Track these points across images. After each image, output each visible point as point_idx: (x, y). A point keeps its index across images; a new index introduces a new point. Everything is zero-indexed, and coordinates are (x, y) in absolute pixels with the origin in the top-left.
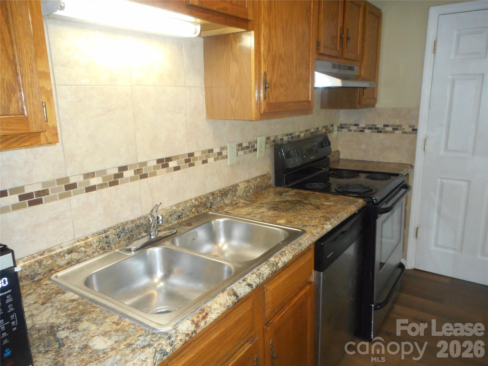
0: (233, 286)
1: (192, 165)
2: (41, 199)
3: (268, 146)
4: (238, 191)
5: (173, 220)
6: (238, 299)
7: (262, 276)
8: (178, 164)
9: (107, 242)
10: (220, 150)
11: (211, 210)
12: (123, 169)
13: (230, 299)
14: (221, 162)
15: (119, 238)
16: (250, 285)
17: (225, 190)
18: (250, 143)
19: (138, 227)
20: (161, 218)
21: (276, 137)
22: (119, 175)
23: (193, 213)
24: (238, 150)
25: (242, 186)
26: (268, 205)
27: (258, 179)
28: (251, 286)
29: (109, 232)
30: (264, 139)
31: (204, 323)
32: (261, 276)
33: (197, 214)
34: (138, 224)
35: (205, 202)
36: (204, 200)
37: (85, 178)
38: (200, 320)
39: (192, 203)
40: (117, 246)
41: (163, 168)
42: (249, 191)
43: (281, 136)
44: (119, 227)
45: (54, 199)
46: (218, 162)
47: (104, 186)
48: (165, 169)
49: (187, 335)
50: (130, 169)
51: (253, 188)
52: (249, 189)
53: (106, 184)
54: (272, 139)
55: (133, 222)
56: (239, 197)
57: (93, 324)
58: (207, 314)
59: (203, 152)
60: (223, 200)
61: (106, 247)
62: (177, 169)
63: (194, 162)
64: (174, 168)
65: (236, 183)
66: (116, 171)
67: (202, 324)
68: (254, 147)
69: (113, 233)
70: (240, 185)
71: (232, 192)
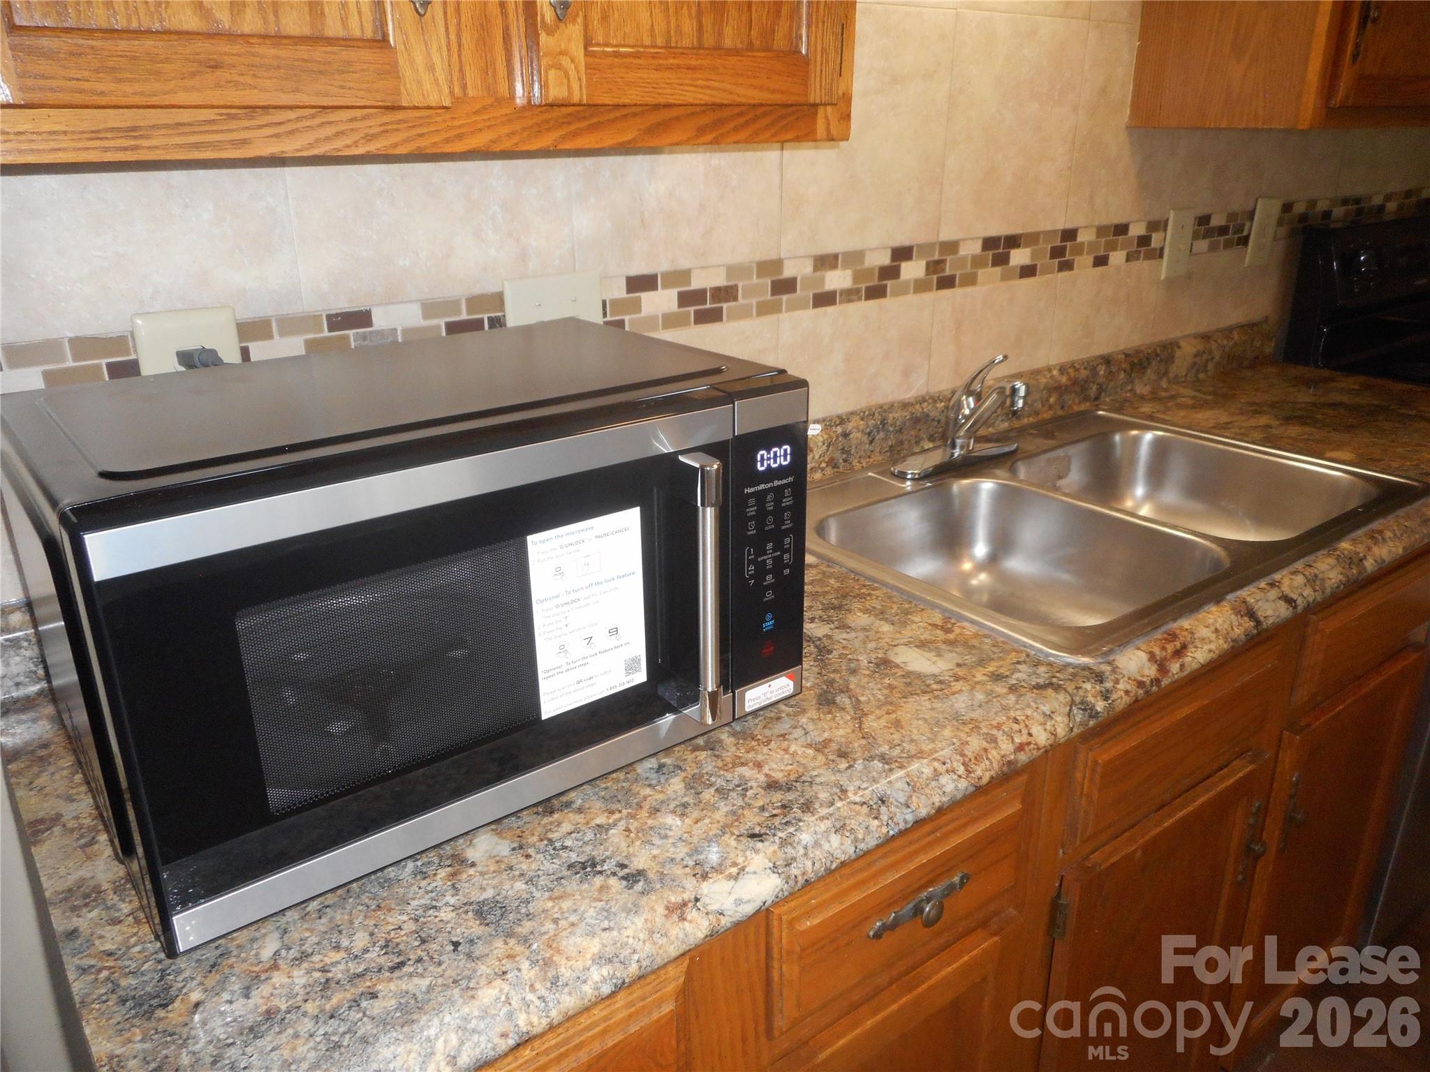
0: (1244, 593)
1: (1066, 266)
2: (721, 309)
3: (1283, 231)
4: (1176, 361)
5: (1000, 419)
6: (1260, 628)
7: (1321, 584)
8: (1032, 259)
9: (843, 449)
10: (1147, 231)
11: (1097, 405)
12: (902, 254)
13: (1240, 625)
14: (1142, 266)
15: (871, 442)
16: (1289, 601)
17: (1140, 355)
18: (1232, 216)
19: (916, 421)
20: (1022, 392)
21: (1312, 203)
22: (890, 272)
23: (1051, 407)
24: (1196, 236)
25: (1188, 349)
26: (1276, 410)
27: (1236, 336)
28: (1294, 604)
29: (851, 424)
30: (1275, 207)
31: (1178, 665)
32: (1318, 583)
33: (1060, 413)
34: (918, 415)
35: (1086, 381)
36: (1084, 373)
37: (816, 269)
38: (1169, 657)
39: (1052, 377)
40: (864, 464)
41: (995, 264)
42: (1206, 366)
43: (1328, 202)
44: (874, 414)
45: (744, 313)
46: (1135, 265)
47: (853, 297)
48: (998, 269)
49: (1141, 684)
50: (919, 257)
51: (1217, 358)
52: (1207, 361)
53: (858, 291)
54: (1299, 208)
55: (905, 405)
56: (1176, 380)
57: (880, 620)
58: (1184, 647)
59: (1101, 231)
60: (1132, 382)
61: (841, 461)
62: (1028, 271)
63: (1074, 260)
64: (1021, 270)
65: (1171, 336)
66: (885, 259)
67: (1175, 667)
68: (1242, 231)
69: (861, 427)
70: (1182, 344)
71: (1161, 361)
